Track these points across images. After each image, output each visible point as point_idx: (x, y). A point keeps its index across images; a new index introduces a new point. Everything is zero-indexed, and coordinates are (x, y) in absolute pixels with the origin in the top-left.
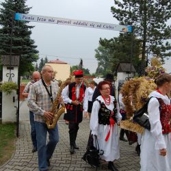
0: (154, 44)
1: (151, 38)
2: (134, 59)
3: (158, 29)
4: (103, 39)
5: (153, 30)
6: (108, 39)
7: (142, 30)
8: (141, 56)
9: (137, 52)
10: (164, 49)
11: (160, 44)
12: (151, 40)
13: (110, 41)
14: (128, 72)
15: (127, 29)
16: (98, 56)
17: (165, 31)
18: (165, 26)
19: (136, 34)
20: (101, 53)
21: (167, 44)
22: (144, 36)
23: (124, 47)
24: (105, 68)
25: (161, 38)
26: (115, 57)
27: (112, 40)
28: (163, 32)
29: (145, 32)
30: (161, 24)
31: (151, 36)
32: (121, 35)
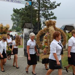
0: (45, 12)
1: (43, 9)
2: (34, 21)
3: (46, 4)
4: (15, 9)
5: (43, 5)
6: (19, 9)
7: (37, 4)
8: (37, 19)
9: (35, 16)
10: (50, 15)
11: (48, 12)
12: (43, 10)
13: (19, 10)
14: (30, 28)
15: (29, 3)
16: (13, 19)
17: (50, 5)
18: (50, 2)
19: (34, 6)
20: (14, 17)
21: (51, 12)
22: (39, 8)
23: (27, 13)
24: (17, 26)
25: (48, 9)
26: (22, 20)
27: (21, 9)
28: (49, 6)
29: (39, 5)
30: (48, 1)
31: (43, 7)
32: (26, 6)
